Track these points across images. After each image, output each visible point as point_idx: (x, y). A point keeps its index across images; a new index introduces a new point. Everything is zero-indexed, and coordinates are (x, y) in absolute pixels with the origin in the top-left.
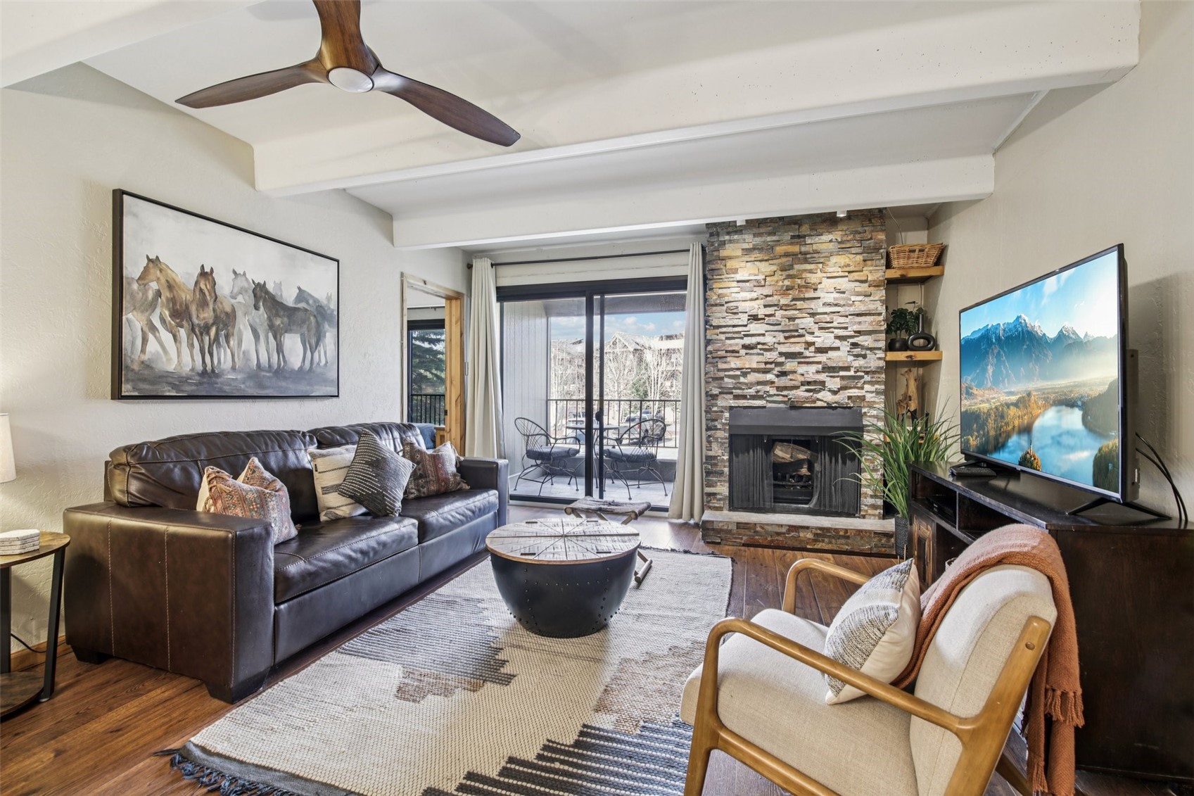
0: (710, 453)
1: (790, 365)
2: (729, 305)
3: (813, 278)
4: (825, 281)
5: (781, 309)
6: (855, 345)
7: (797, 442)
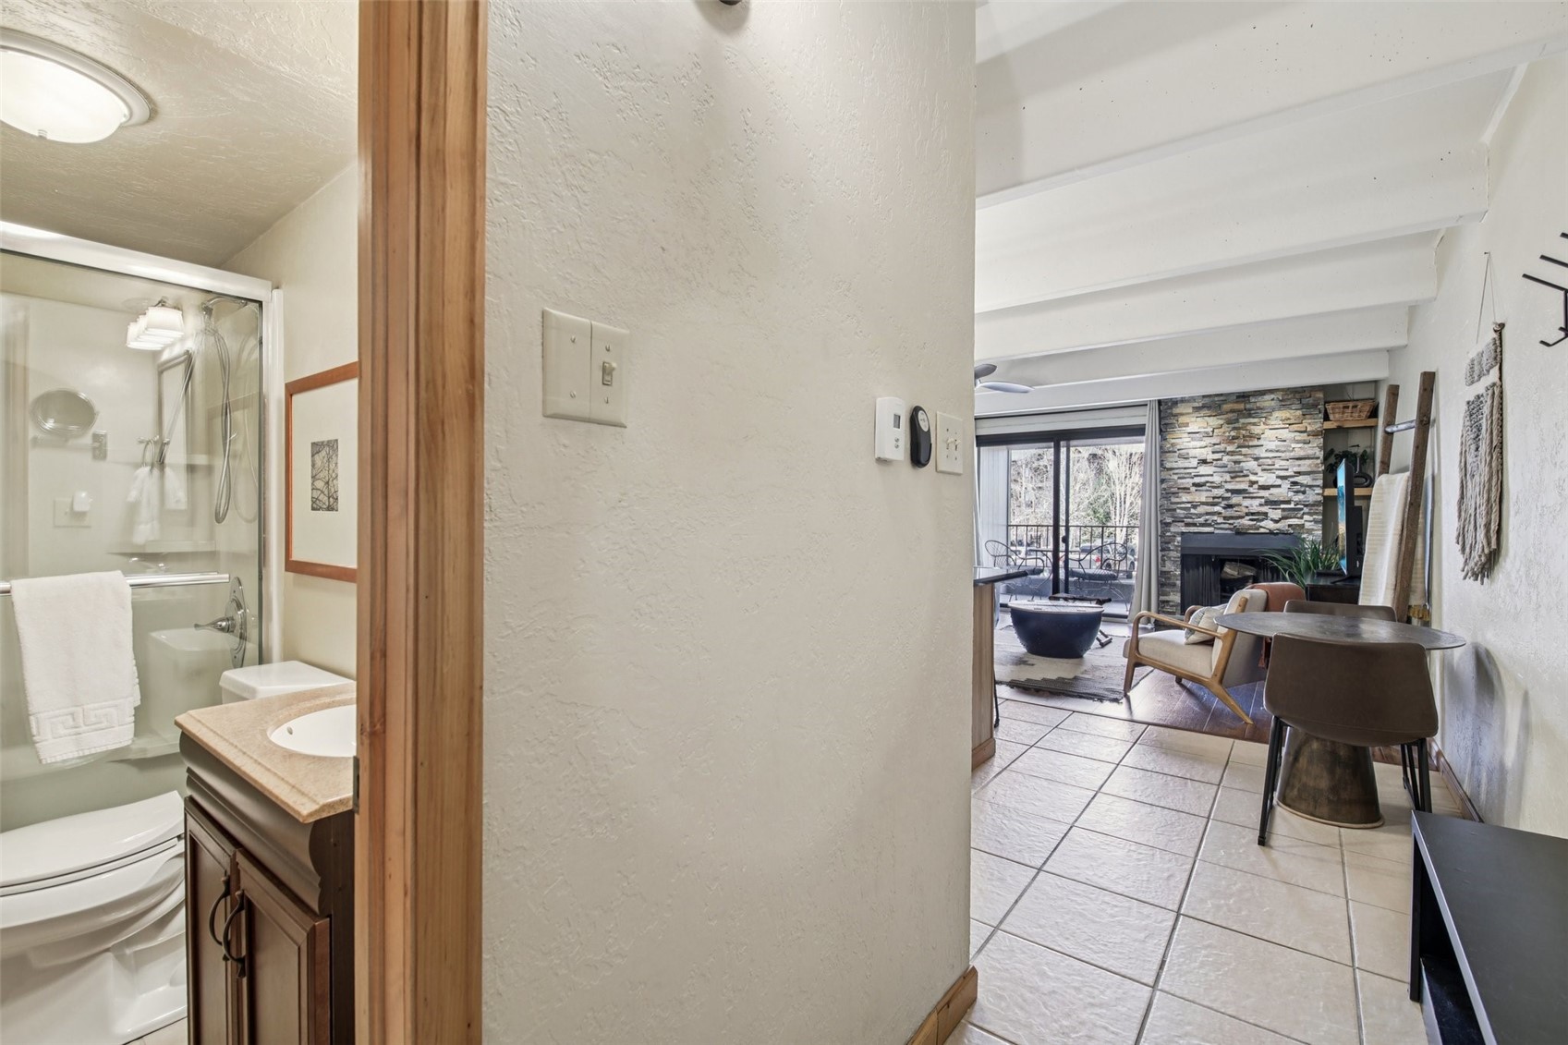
0: (1164, 569)
1: (1235, 499)
2: (1181, 452)
3: (1256, 430)
4: (1269, 433)
5: (1228, 454)
6: (1295, 483)
7: (1242, 561)
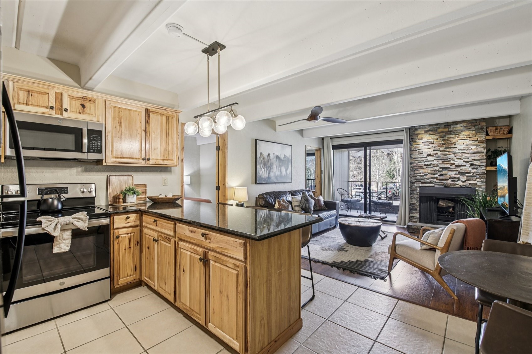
0: (412, 202)
1: (444, 172)
2: (419, 150)
3: (454, 140)
4: (459, 141)
5: (441, 151)
6: (472, 164)
7: (447, 199)
